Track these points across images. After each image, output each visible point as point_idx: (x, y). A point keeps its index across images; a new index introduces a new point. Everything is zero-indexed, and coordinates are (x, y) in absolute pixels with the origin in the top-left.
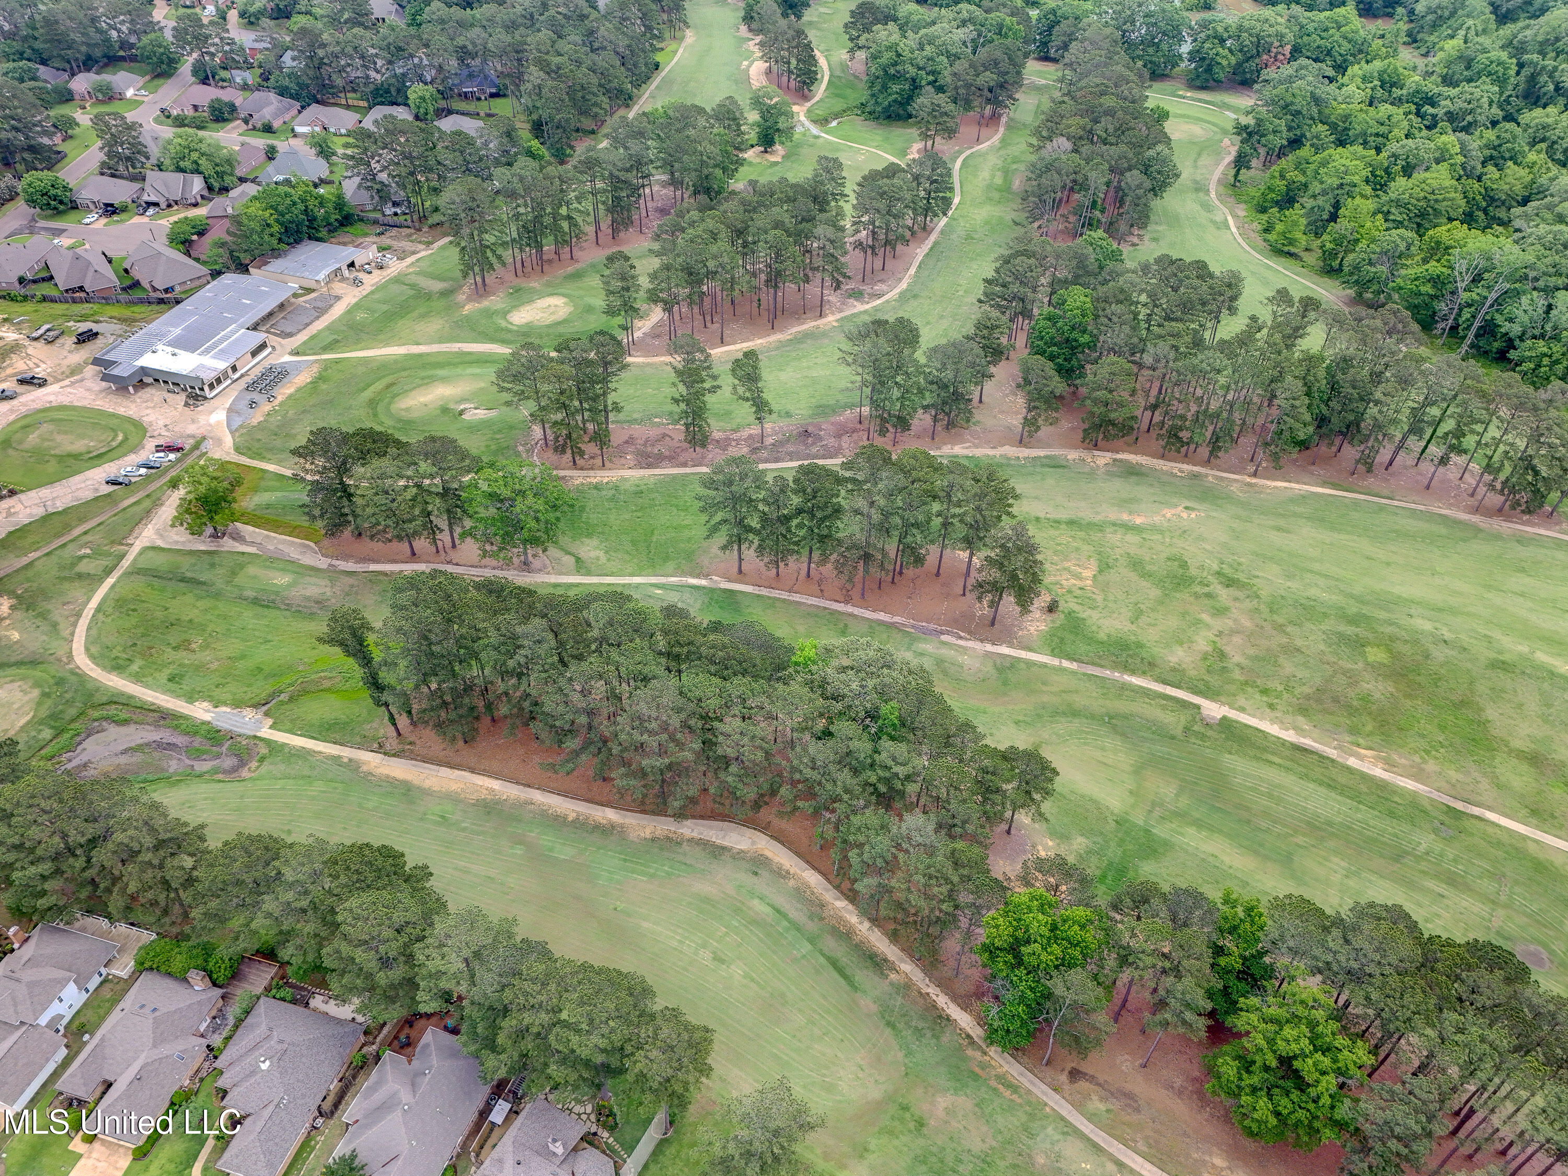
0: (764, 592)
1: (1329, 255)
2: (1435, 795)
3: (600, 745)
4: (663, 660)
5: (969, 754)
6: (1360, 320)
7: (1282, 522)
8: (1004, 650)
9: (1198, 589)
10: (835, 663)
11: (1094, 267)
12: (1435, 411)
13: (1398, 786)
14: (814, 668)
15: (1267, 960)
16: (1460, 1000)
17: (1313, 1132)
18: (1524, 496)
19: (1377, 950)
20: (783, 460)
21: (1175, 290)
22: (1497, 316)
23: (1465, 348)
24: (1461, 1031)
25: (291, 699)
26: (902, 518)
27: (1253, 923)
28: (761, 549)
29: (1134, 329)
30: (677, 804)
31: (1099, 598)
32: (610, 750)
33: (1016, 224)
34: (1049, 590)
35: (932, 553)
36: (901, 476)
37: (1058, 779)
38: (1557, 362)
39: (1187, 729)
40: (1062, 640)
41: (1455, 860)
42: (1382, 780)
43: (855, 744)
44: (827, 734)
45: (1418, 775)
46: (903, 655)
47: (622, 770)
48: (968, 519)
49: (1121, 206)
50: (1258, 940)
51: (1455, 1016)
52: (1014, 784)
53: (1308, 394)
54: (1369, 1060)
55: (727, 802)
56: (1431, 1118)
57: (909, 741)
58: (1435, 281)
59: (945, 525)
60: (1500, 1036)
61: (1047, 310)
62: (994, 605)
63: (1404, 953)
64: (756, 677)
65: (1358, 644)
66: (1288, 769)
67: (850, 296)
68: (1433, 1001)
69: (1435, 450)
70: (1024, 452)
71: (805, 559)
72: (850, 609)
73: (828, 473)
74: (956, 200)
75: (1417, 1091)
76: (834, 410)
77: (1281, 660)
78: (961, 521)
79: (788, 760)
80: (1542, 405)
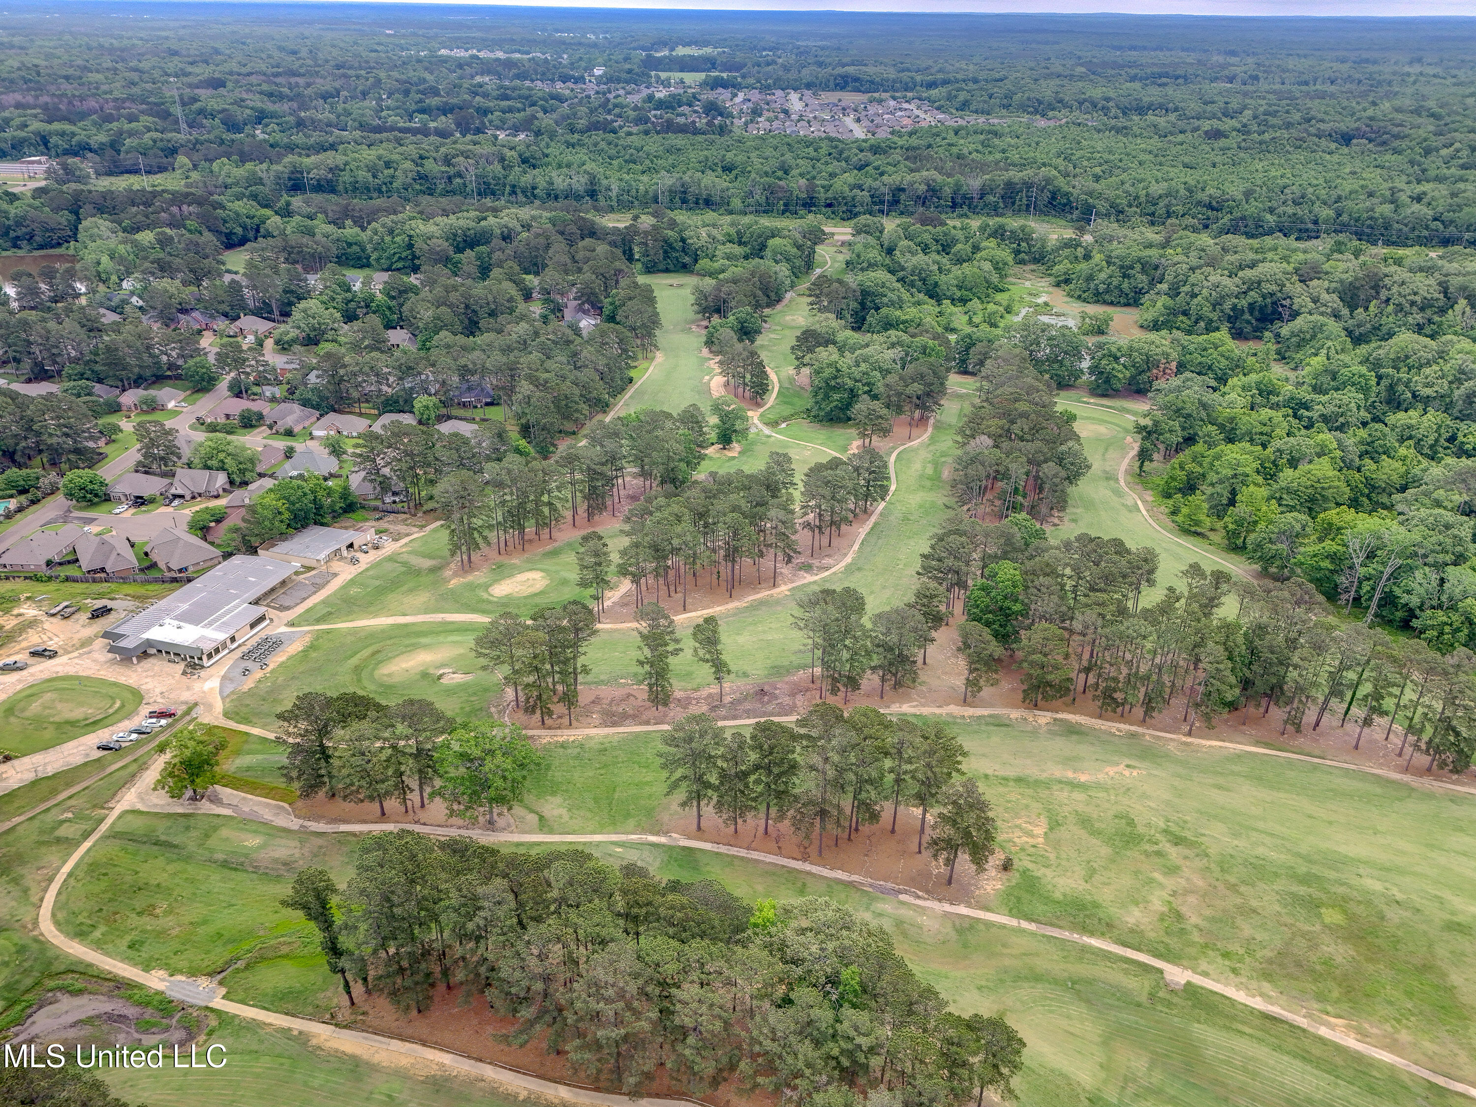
0: (723, 849)
1: (1231, 535)
2: (1414, 1069)
3: (555, 1014)
4: (621, 922)
5: (932, 1024)
6: (1269, 592)
7: (1221, 780)
8: (963, 910)
9: (1147, 847)
10: (794, 924)
11: (1020, 544)
12: (1351, 675)
13: (1374, 1059)
14: (773, 930)
18: (1450, 756)
20: (741, 718)
21: (1097, 564)
22: (1395, 588)
23: (1370, 617)
25: (247, 967)
26: (856, 774)
28: (719, 806)
29: (1062, 598)
30: (632, 1080)
31: (1052, 856)
32: (565, 1019)
33: (947, 507)
34: (1002, 848)
35: (886, 808)
36: (853, 733)
37: (1025, 1051)
38: (1458, 630)
39: (1152, 996)
40: (1019, 899)
42: (1357, 1052)
43: (815, 1013)
44: (787, 1001)
45: (1393, 1046)
46: (862, 915)
47: (577, 1042)
48: (920, 776)
49: (1040, 492)
52: (980, 1057)
53: (1230, 658)
55: (684, 1079)
57: (871, 1009)
58: (1333, 557)
59: (898, 781)
61: (980, 581)
62: (950, 862)
64: (714, 940)
65: (1313, 906)
66: (1260, 1040)
67: (800, 569)
69: (1358, 712)
70: (969, 711)
71: (762, 815)
72: (807, 867)
73: (783, 729)
74: (893, 488)
76: (789, 670)
77: (1239, 921)
78: (913, 777)
79: (748, 1030)
80: (1451, 670)
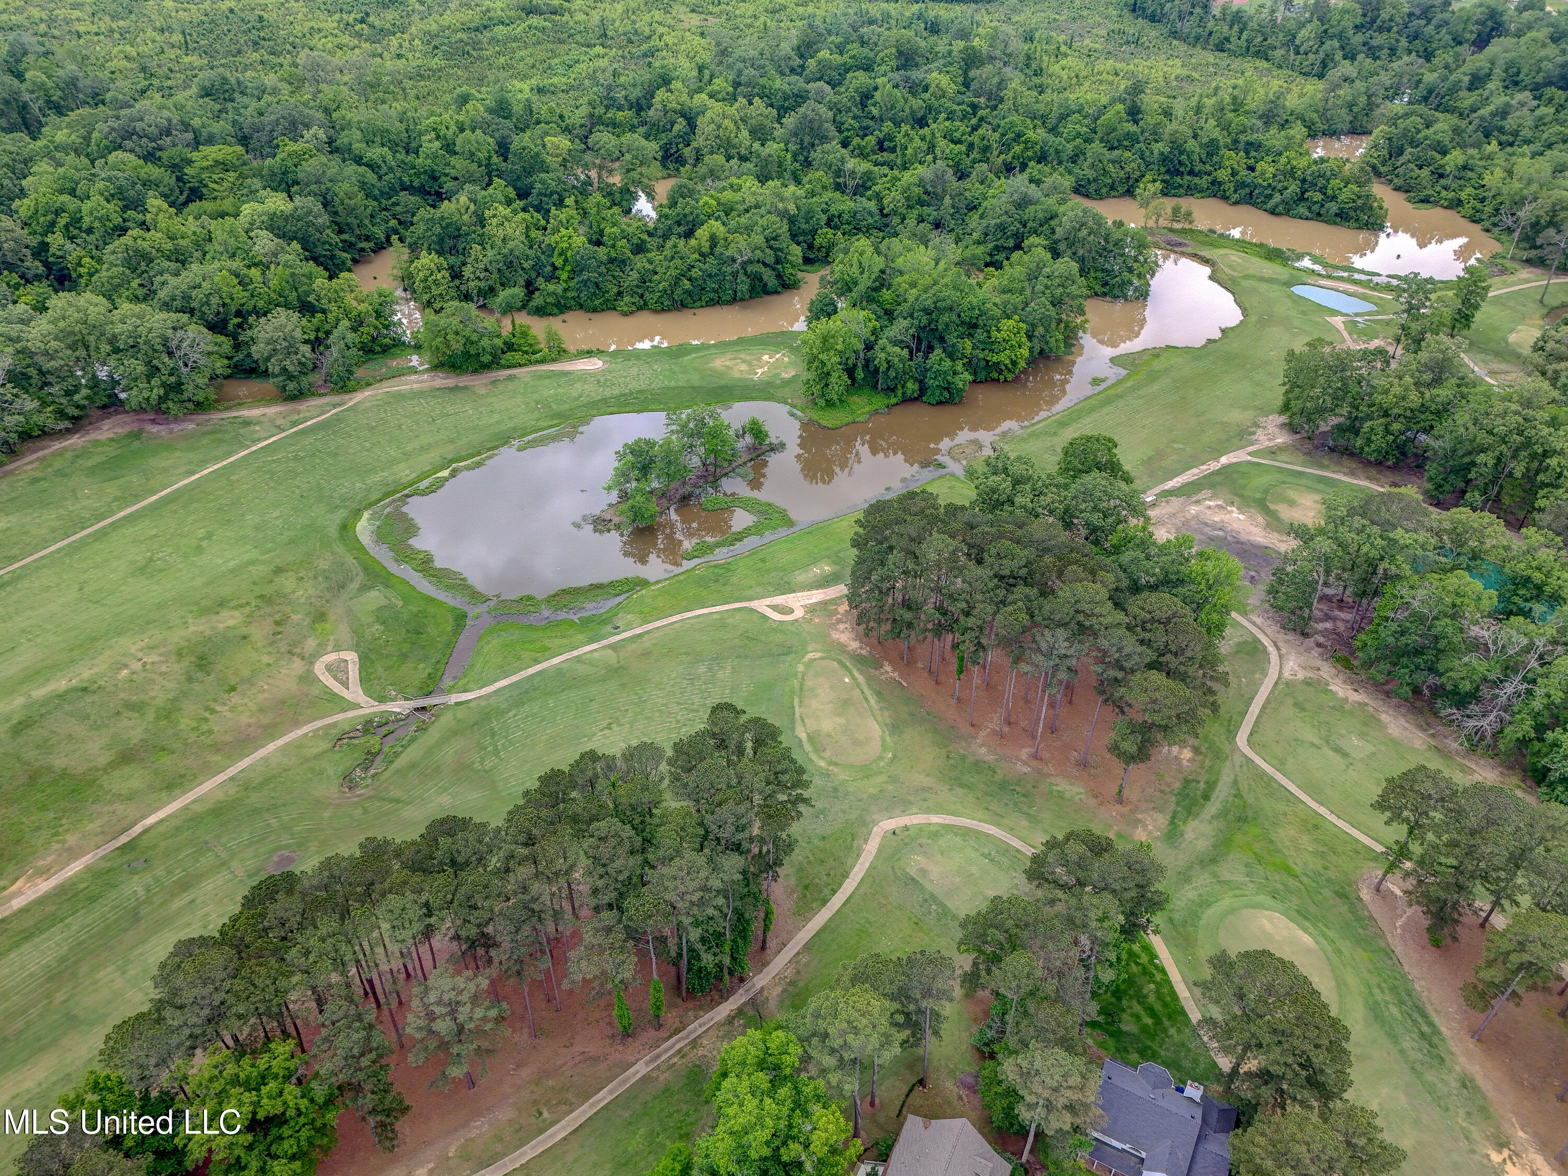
15: (154, 1094)
16: (284, 939)
17: (322, 1130)
19: (205, 984)
24: (307, 953)
27: (111, 1090)
41: (169, 872)
50: (130, 1094)
51: (294, 951)
54: (291, 1044)
56: (359, 1017)
60: (327, 924)
63: (221, 962)
68: (272, 961)
75: (334, 1018)
